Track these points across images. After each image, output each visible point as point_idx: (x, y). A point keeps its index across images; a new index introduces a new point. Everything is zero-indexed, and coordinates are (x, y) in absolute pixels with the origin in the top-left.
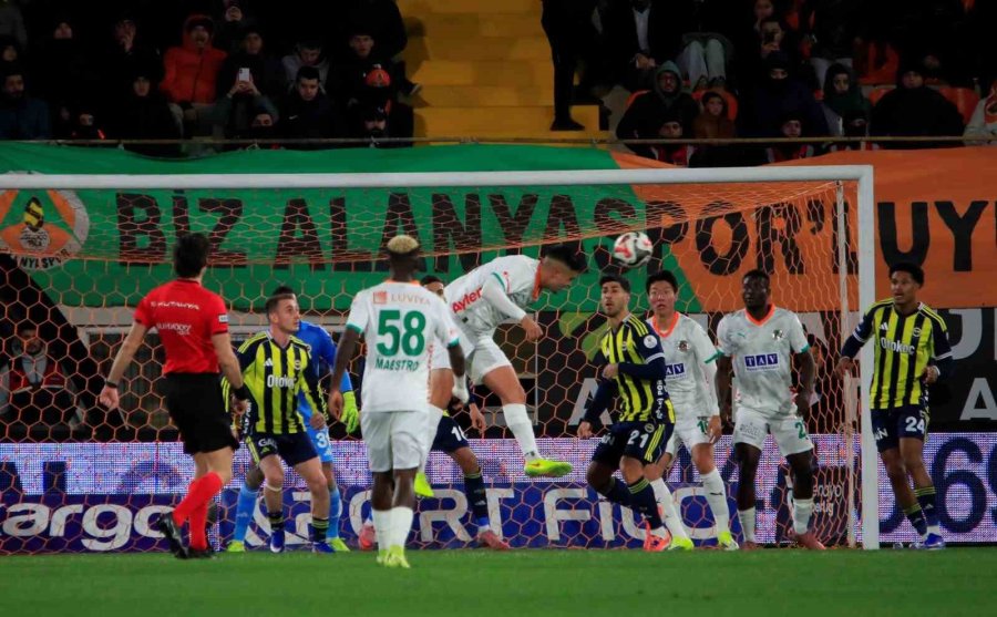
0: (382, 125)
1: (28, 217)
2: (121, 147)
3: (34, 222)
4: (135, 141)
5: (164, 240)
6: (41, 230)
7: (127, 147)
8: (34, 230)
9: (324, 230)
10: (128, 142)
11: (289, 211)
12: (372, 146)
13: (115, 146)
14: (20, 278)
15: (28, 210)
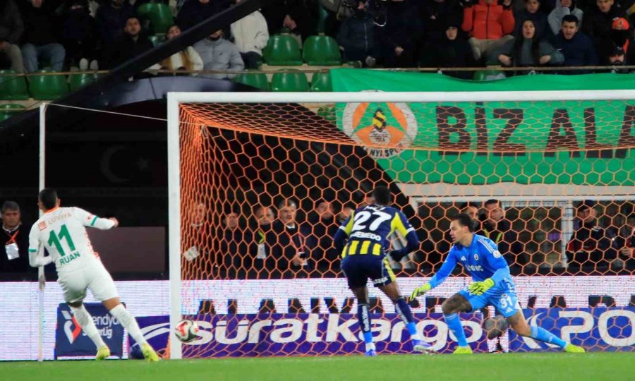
0: (621, 58)
1: (375, 122)
2: (440, 72)
3: (380, 125)
4: (449, 69)
5: (468, 134)
6: (384, 131)
7: (444, 73)
8: (380, 130)
9: (579, 128)
10: (444, 69)
11: (556, 116)
12: (613, 71)
13: (436, 72)
14: (369, 162)
15: (375, 116)
